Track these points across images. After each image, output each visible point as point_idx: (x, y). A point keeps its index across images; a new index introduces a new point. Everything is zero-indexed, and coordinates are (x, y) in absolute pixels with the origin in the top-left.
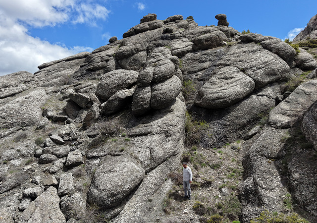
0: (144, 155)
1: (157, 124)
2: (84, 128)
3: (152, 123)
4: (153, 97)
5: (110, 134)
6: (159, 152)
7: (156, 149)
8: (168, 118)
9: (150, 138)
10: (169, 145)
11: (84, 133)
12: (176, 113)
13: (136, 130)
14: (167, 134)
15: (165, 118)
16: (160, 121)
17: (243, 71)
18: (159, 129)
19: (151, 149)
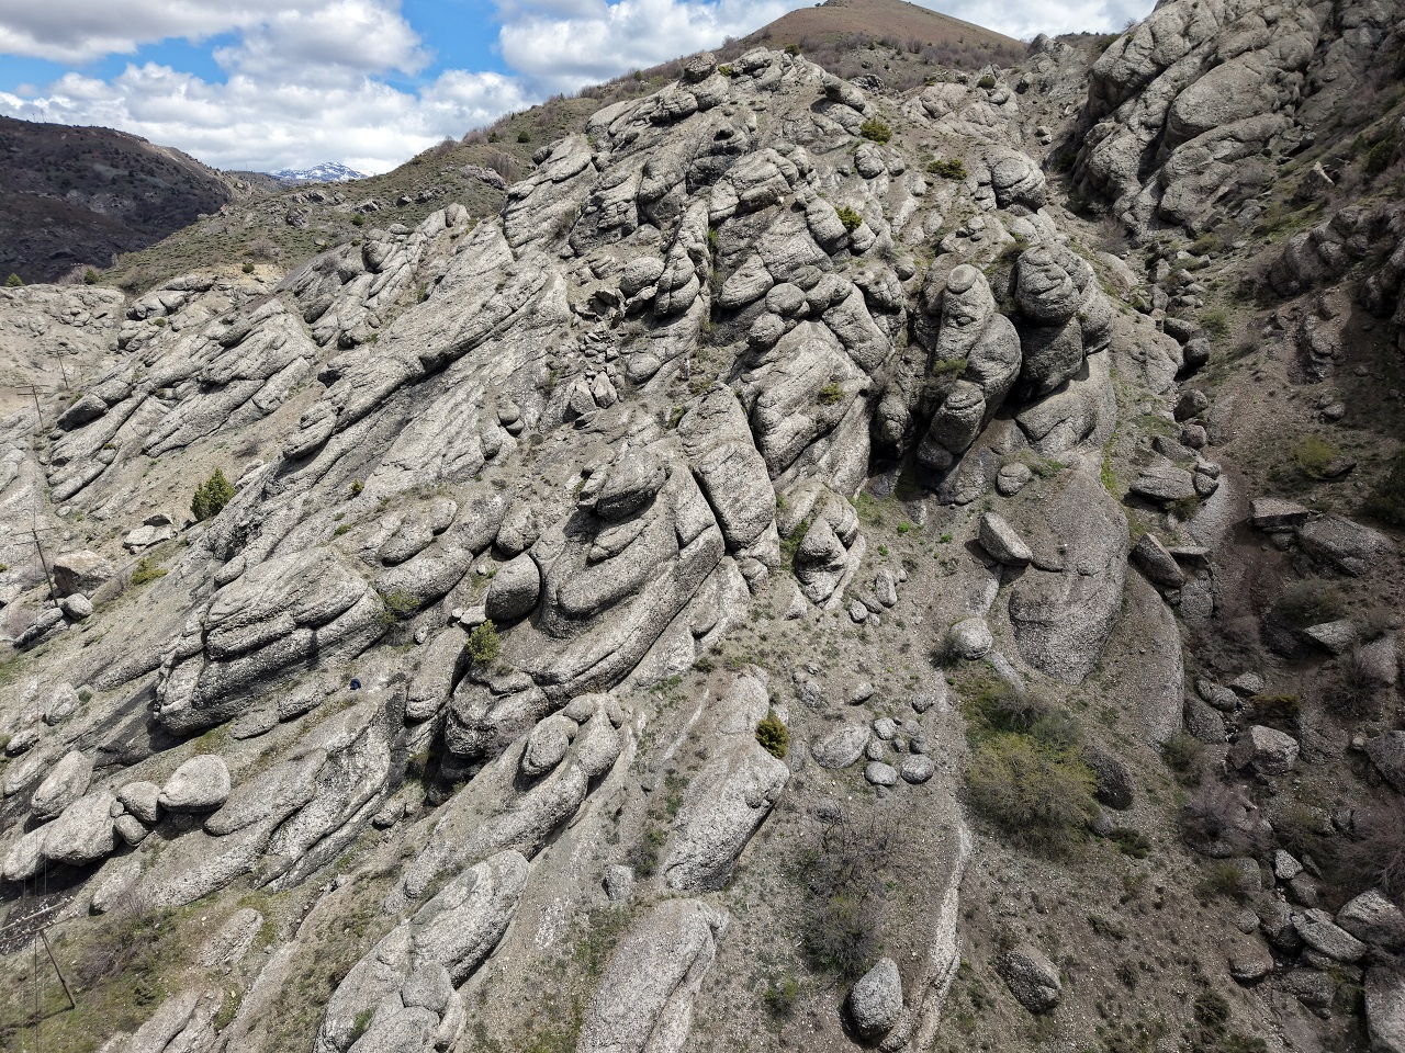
0: (661, 352)
1: (672, 328)
2: (613, 326)
3: (669, 327)
4: (671, 304)
5: (635, 335)
6: (672, 351)
7: (670, 348)
8: (683, 321)
9: (666, 340)
10: (681, 346)
11: (614, 331)
12: (691, 316)
13: (657, 332)
14: (680, 336)
15: (680, 321)
16: (675, 325)
17: (766, 266)
18: (674, 332)
19: (666, 348)
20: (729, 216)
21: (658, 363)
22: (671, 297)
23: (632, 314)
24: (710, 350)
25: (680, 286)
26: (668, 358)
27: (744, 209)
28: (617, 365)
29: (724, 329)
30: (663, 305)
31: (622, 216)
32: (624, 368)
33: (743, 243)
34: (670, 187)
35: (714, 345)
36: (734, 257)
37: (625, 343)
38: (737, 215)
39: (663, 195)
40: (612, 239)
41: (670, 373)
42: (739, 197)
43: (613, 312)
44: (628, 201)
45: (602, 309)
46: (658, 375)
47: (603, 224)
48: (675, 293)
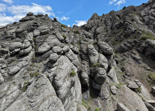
0: (20, 65)
1: (24, 58)
2: (6, 59)
3: (23, 58)
4: (24, 52)
5: (12, 61)
6: (24, 64)
7: (23, 64)
8: (28, 57)
9: (22, 62)
10: (27, 63)
11: (6, 60)
12: (30, 56)
13: (19, 60)
14: (27, 61)
15: (27, 57)
16: (25, 58)
18: (25, 60)
19: (22, 64)
20: (38, 35)
21: (19, 68)
22: (24, 51)
23: (12, 55)
24: (35, 64)
25: (27, 48)
26: (23, 67)
27: (42, 34)
28: (5, 70)
29: (39, 58)
30: (21, 53)
31: (11, 35)
32: (8, 71)
33: (42, 40)
34: (24, 31)
35: (37, 62)
36: (40, 43)
37: (9, 64)
38: (40, 35)
39: (22, 32)
40: (8, 40)
41: (23, 71)
42: (40, 32)
43: (6, 55)
44: (13, 32)
45: (2, 55)
46: (20, 72)
47: (6, 37)
48: (25, 50)
